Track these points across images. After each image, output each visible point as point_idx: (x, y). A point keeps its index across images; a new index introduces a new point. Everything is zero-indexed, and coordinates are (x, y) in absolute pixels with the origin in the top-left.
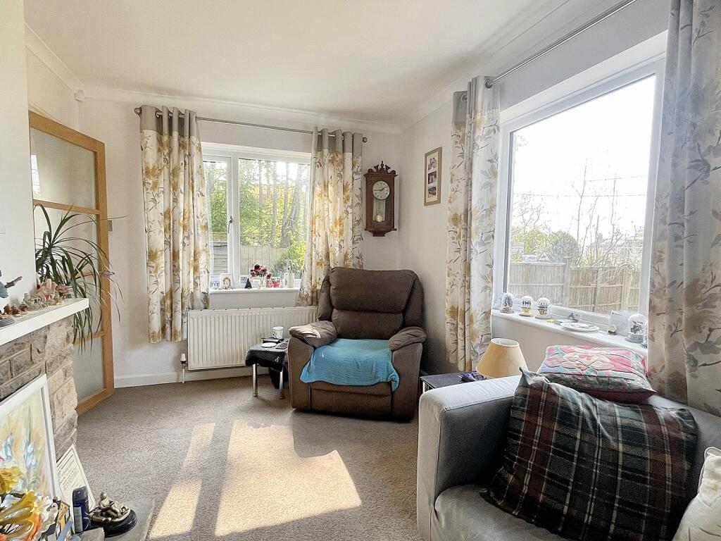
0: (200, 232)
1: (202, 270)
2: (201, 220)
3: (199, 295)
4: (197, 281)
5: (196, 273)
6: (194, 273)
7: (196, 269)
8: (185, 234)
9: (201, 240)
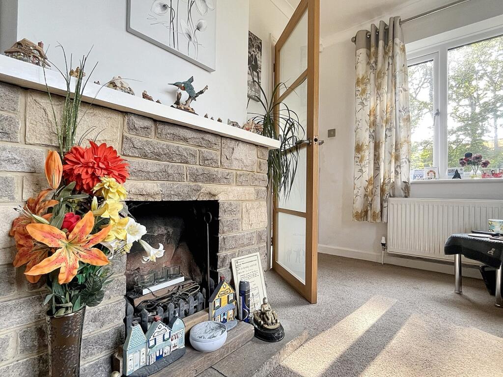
0: (402, 124)
1: (404, 160)
2: (403, 113)
3: (399, 183)
4: (398, 169)
5: (397, 162)
6: (395, 163)
7: (397, 158)
8: (387, 127)
9: (403, 133)
